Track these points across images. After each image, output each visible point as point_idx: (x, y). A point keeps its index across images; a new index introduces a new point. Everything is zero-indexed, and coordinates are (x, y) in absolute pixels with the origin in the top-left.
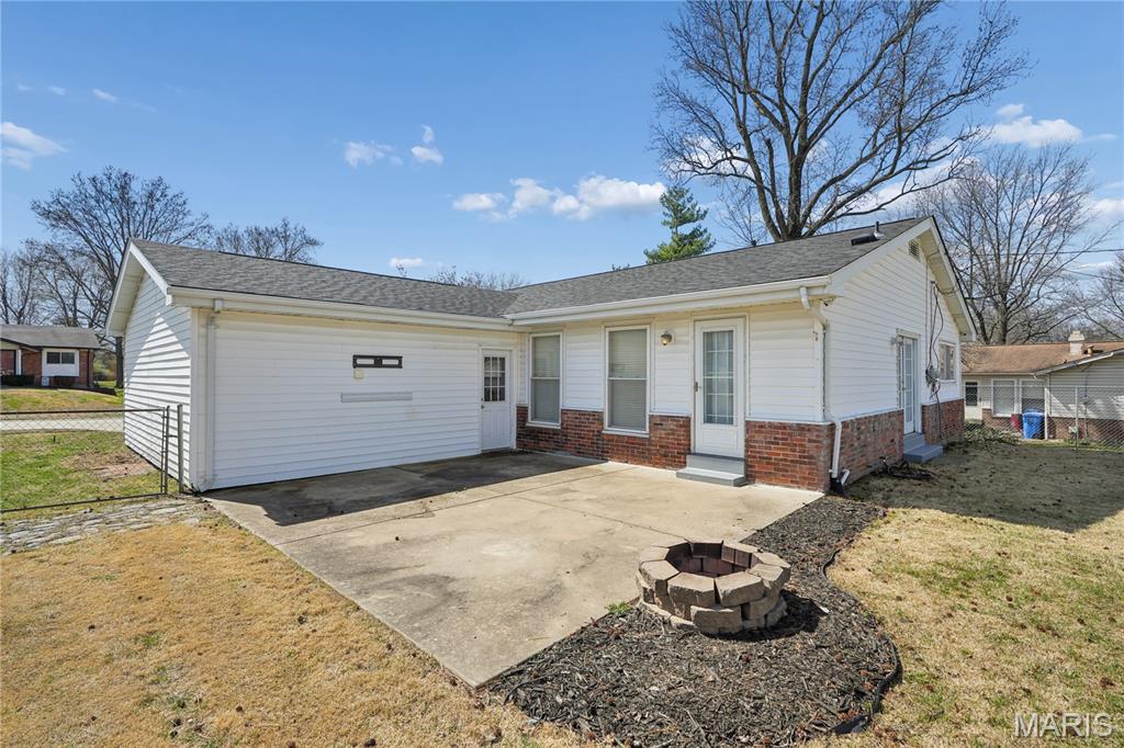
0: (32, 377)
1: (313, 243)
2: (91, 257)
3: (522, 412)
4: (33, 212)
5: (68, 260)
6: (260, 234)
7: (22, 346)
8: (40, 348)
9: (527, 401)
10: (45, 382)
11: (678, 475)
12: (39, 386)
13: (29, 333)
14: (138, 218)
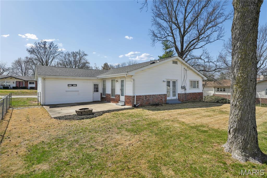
0: (26, 87)
1: (86, 55)
2: (38, 60)
3: (101, 94)
4: (27, 51)
5: (34, 61)
6: (74, 53)
7: (24, 81)
8: (28, 81)
9: (102, 92)
10: (29, 88)
11: (116, 104)
12: (28, 89)
13: (26, 78)
14: (48, 51)
